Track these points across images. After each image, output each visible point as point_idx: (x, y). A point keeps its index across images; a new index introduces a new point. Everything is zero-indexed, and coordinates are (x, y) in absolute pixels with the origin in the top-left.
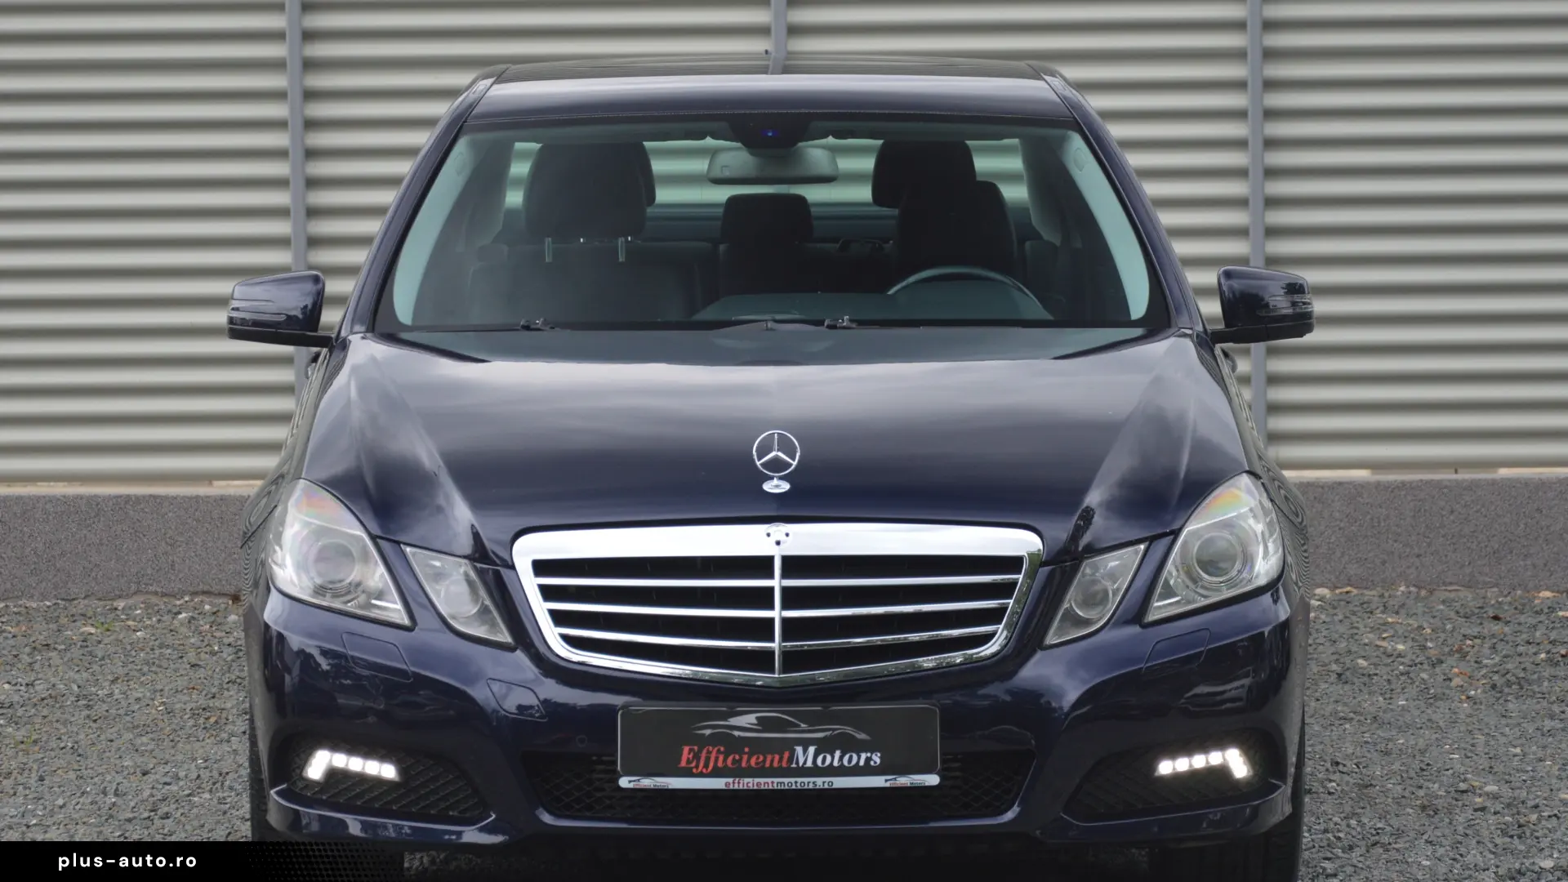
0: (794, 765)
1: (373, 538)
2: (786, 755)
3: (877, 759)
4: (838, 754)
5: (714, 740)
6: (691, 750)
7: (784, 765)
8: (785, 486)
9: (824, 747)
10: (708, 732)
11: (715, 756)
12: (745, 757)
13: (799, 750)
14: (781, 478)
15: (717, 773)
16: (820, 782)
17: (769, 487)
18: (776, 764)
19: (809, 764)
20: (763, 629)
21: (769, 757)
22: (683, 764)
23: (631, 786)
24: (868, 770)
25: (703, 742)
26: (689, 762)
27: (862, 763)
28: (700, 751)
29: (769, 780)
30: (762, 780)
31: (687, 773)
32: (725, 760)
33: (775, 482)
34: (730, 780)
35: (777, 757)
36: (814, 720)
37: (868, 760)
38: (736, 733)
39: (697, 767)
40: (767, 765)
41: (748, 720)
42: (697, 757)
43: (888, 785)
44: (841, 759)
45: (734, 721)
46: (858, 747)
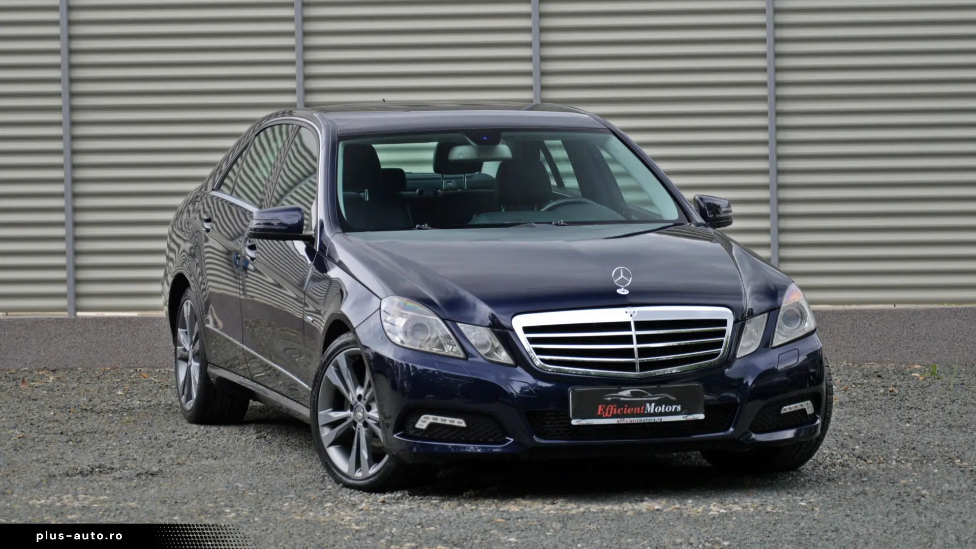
0: (646, 412)
1: (444, 320)
2: (643, 407)
3: (679, 408)
4: (664, 406)
5: (612, 402)
6: (602, 407)
7: (642, 412)
8: (626, 292)
9: (658, 403)
10: (609, 399)
11: (612, 409)
12: (625, 409)
13: (648, 405)
14: (625, 288)
15: (613, 416)
16: (657, 419)
17: (619, 291)
18: (638, 412)
19: (652, 411)
20: (629, 353)
21: (636, 409)
22: (599, 413)
23: (577, 424)
24: (675, 413)
25: (607, 403)
26: (601, 412)
27: (673, 410)
28: (606, 407)
29: (636, 419)
30: (633, 419)
31: (600, 417)
32: (617, 410)
33: (623, 289)
34: (619, 419)
35: (639, 409)
36: (654, 392)
37: (676, 408)
38: (622, 399)
39: (605, 414)
40: (635, 412)
41: (627, 393)
42: (605, 410)
43: (684, 419)
44: (665, 408)
45: (621, 393)
46: (672, 403)
